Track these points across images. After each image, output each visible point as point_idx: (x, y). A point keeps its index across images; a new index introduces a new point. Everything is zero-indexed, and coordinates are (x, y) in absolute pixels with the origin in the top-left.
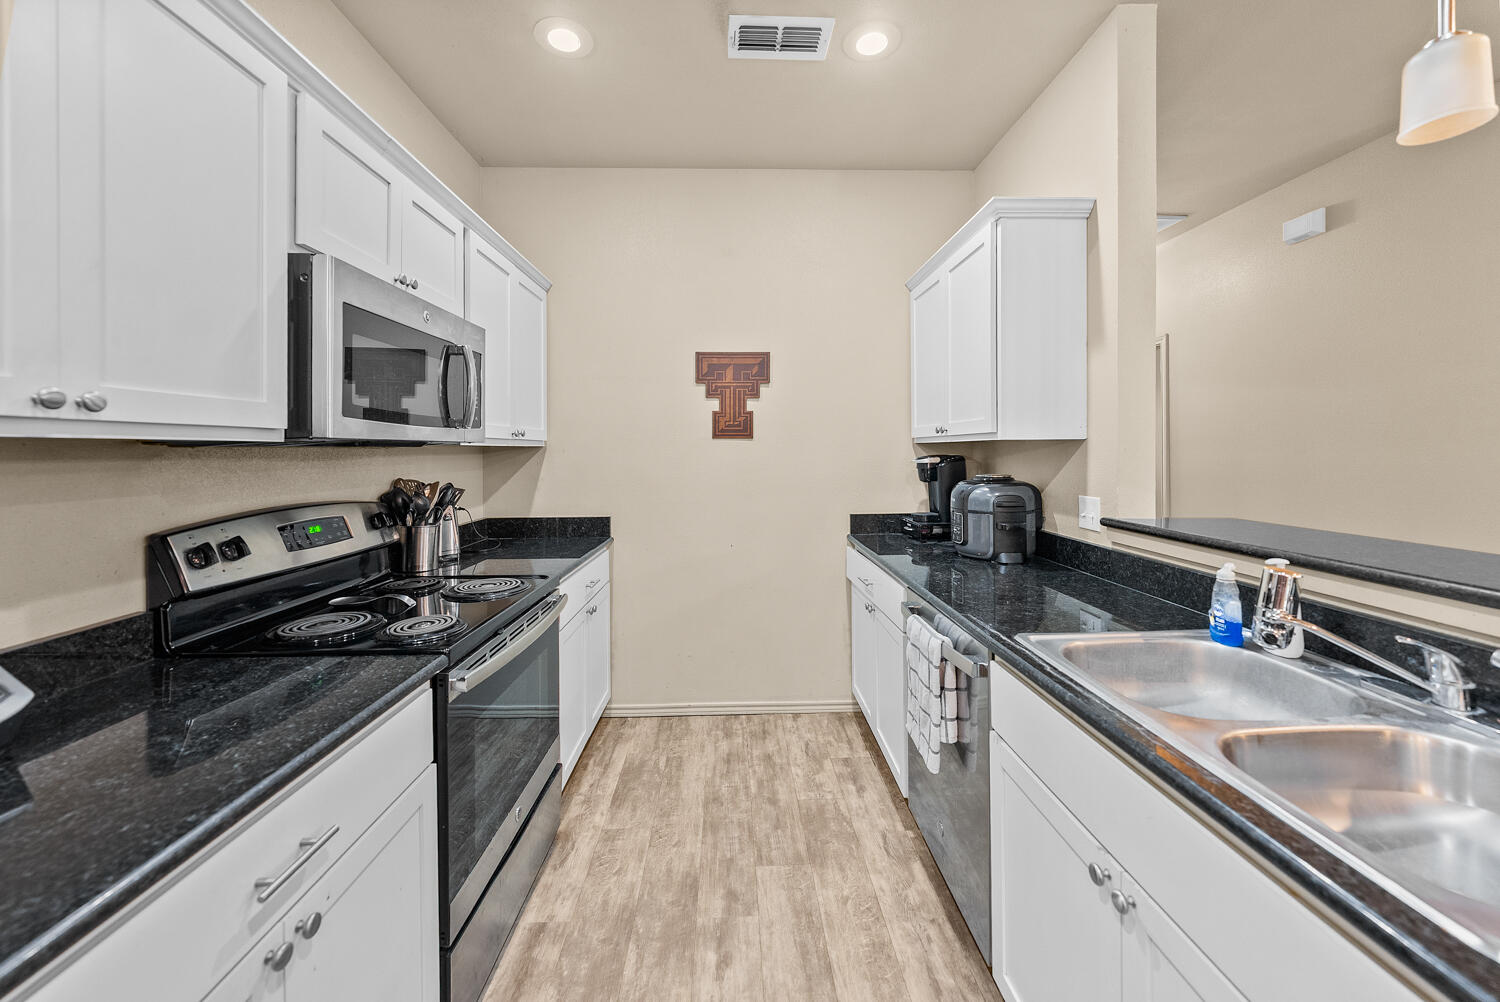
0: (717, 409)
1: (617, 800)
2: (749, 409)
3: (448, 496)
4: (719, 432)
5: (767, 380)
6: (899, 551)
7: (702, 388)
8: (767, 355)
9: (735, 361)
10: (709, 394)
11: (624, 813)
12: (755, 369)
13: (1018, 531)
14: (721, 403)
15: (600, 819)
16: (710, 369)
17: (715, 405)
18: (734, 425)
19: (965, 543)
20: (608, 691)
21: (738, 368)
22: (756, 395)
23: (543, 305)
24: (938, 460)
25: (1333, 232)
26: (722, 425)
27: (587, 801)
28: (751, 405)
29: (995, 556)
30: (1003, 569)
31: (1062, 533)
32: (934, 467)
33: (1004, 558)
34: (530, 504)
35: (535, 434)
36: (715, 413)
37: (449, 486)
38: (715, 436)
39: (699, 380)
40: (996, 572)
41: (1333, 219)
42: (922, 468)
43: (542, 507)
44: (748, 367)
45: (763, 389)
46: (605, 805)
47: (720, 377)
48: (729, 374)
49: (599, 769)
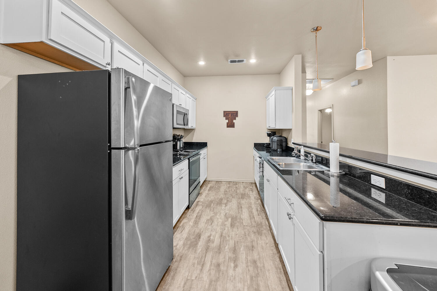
0: (228, 122)
1: (209, 190)
2: (234, 122)
3: (182, 137)
4: (228, 126)
5: (237, 116)
6: (263, 151)
7: (225, 118)
8: (237, 111)
9: (231, 113)
10: (226, 119)
11: (210, 192)
12: (235, 114)
13: (281, 145)
14: (228, 121)
15: (207, 192)
16: (227, 114)
17: (227, 121)
18: (231, 125)
19: (272, 147)
20: (206, 175)
21: (232, 114)
22: (235, 119)
23: (195, 102)
24: (271, 132)
25: (359, 85)
26: (229, 125)
27: (204, 190)
28: (234, 121)
29: (277, 150)
30: (278, 152)
31: (290, 146)
32: (270, 133)
33: (278, 150)
34: (192, 139)
35: (194, 127)
36: (227, 123)
37: (181, 135)
38: (227, 127)
39: (224, 116)
40: (277, 152)
41: (360, 82)
42: (268, 134)
43: (194, 140)
44: (234, 114)
45: (237, 118)
46: (207, 191)
47: (228, 116)
48: (230, 115)
49: (205, 187)
